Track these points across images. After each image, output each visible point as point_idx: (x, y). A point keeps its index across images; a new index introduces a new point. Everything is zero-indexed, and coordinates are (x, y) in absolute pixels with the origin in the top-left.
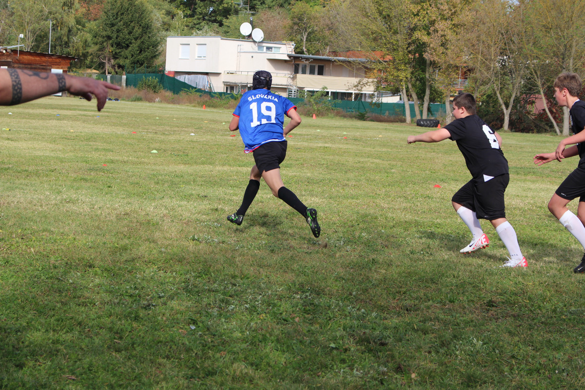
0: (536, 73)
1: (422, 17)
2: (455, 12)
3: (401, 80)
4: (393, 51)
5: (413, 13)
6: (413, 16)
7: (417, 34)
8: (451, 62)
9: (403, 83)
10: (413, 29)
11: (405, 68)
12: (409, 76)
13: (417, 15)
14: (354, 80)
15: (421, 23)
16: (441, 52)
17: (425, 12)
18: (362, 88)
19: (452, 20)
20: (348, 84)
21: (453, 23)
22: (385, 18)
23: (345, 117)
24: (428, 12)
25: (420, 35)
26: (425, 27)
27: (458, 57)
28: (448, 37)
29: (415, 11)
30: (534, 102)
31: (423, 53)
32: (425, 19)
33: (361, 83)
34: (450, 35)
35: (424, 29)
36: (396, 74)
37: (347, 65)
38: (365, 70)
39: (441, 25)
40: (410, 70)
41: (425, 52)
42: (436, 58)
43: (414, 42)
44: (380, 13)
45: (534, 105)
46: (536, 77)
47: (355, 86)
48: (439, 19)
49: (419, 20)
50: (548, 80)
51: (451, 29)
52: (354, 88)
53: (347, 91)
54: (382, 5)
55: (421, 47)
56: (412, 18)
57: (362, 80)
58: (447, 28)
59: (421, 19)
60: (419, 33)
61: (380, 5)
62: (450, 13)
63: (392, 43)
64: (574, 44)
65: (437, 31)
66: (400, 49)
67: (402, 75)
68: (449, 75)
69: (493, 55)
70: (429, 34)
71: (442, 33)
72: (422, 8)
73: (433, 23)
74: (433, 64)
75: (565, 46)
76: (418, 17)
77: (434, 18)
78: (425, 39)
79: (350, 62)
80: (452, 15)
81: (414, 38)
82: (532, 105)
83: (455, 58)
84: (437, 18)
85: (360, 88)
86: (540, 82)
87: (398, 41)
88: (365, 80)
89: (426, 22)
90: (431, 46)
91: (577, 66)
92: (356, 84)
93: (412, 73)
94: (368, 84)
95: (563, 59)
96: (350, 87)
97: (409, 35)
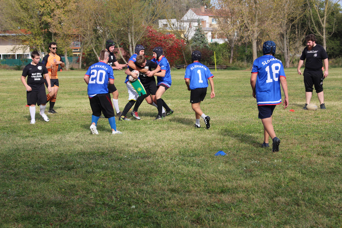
0: (114, 36)
1: (46, 8)
2: (65, 4)
3: (38, 45)
4: (31, 29)
5: (41, 6)
6: (41, 7)
7: (44, 18)
8: (65, 33)
9: (39, 47)
10: (42, 15)
11: (39, 38)
12: (42, 42)
13: (44, 6)
14: (11, 47)
15: (46, 11)
16: (59, 27)
17: (48, 5)
18: (16, 51)
19: (64, 8)
20: (8, 50)
21: (64, 10)
22: (25, 9)
23: (7, 69)
24: (49, 4)
25: (46, 18)
26: (49, 13)
27: (70, 29)
28: (62, 19)
29: (42, 4)
30: (117, 52)
31: (49, 29)
32: (48, 9)
33: (15, 49)
34: (63, 17)
35: (48, 14)
36: (34, 42)
37: (5, 39)
38: (16, 40)
39: (57, 12)
40: (42, 39)
41: (50, 28)
42: (57, 31)
43: (43, 23)
44: (22, 7)
45: (117, 53)
46: (114, 38)
47: (12, 51)
48: (56, 8)
49: (45, 10)
50: (121, 40)
51: (64, 14)
52: (11, 52)
53: (7, 54)
54: (22, 2)
55: (47, 25)
56: (40, 8)
57: (16, 47)
58: (61, 13)
59: (46, 9)
60: (46, 17)
61: (21, 2)
62: (62, 4)
63: (30, 24)
64: (133, 18)
65: (56, 16)
66: (35, 27)
67: (38, 42)
68: (65, 40)
69: (89, 27)
70: (51, 17)
71: (58, 16)
72: (46, 3)
73: (53, 11)
74: (55, 34)
75: (128, 19)
76: (44, 8)
77: (53, 8)
78: (49, 20)
79: (6, 37)
80: (64, 5)
81: (43, 20)
82: (116, 54)
83: (67, 30)
84: (55, 8)
85: (14, 51)
86: (117, 41)
87: (33, 22)
88: (18, 46)
89: (49, 10)
90: (53, 24)
91: (137, 30)
92: (12, 49)
93: (44, 41)
94: (19, 49)
95: (128, 27)
96: (9, 51)
97: (39, 19)
